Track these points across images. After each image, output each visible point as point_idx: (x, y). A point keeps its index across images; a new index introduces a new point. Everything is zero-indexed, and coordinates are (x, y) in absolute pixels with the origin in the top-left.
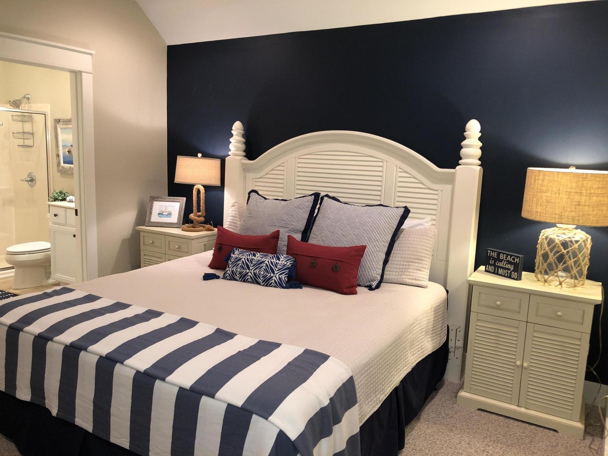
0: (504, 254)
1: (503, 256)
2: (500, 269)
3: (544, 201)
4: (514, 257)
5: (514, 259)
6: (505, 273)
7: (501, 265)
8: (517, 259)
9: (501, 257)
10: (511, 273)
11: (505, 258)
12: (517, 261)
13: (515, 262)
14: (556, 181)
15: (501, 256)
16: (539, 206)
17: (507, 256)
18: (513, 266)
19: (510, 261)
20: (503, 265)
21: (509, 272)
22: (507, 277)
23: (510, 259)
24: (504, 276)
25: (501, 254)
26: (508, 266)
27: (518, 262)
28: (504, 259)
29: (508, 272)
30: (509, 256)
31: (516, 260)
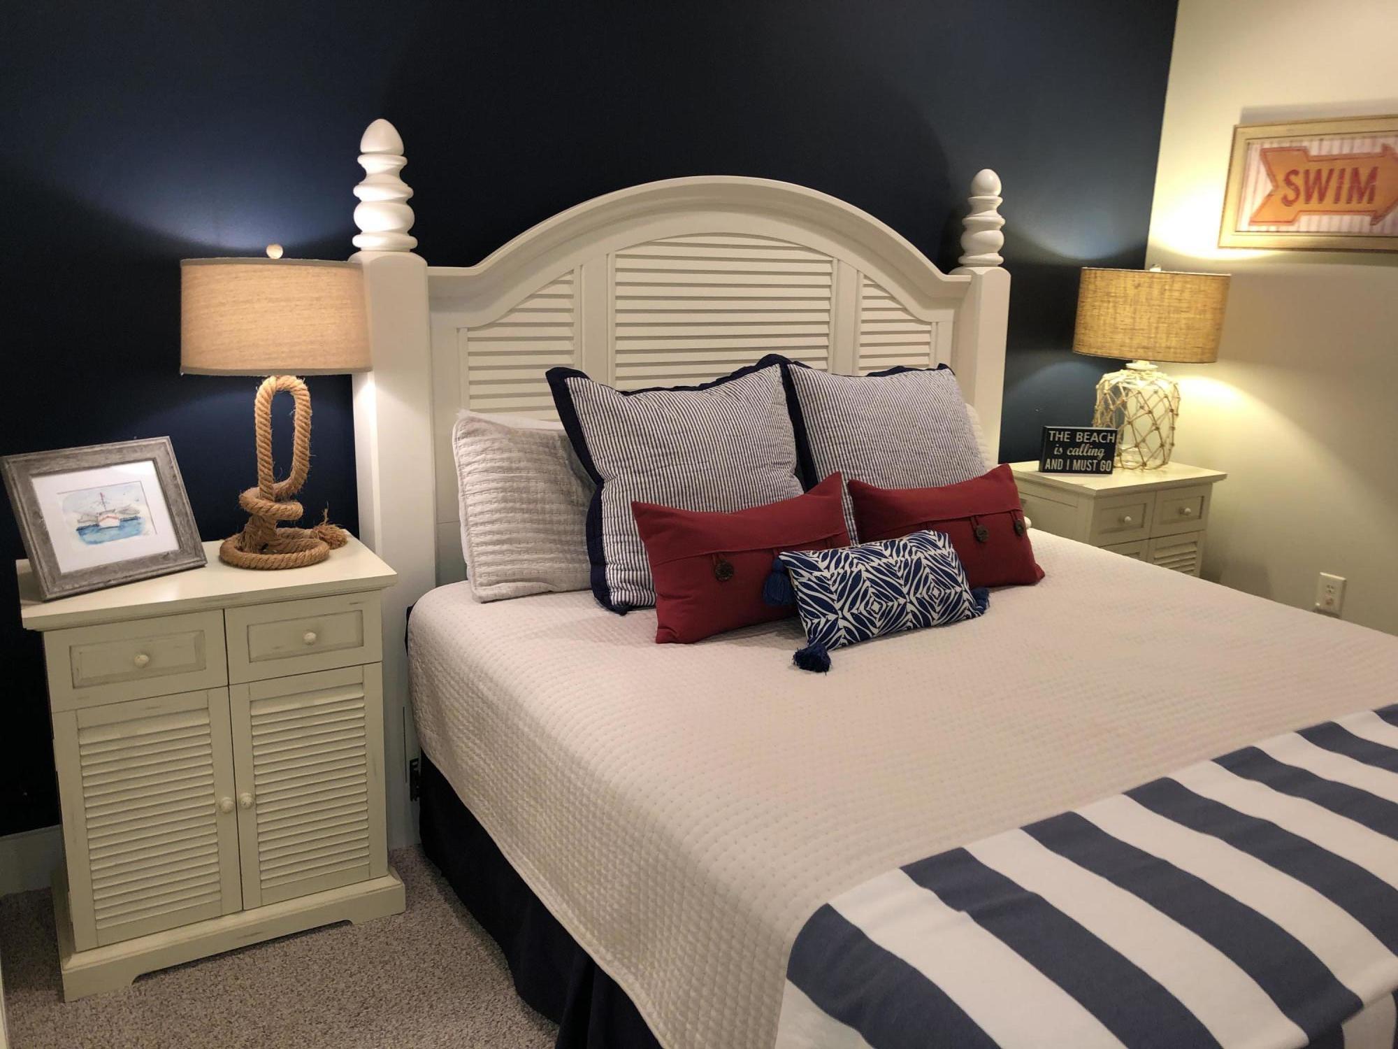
0: (1084, 431)
1: (1083, 437)
2: (1077, 462)
3: (1183, 326)
4: (1105, 434)
5: (1105, 438)
6: (1087, 466)
7: (1079, 452)
8: (1111, 436)
9: (1079, 439)
10: (1098, 464)
11: (1087, 439)
12: (1111, 440)
13: (1108, 441)
14: (1203, 291)
15: (1078, 437)
16: (1174, 336)
17: (1091, 435)
18: (1103, 450)
19: (1097, 441)
20: (1082, 452)
21: (1095, 461)
22: (1092, 472)
23: (1096, 439)
24: (1086, 472)
25: (1078, 433)
26: (1094, 452)
27: (1113, 441)
28: (1085, 441)
29: (1092, 464)
30: (1095, 434)
31: (1109, 437)
